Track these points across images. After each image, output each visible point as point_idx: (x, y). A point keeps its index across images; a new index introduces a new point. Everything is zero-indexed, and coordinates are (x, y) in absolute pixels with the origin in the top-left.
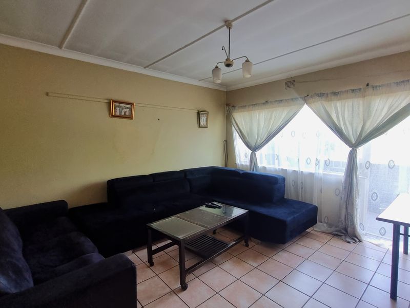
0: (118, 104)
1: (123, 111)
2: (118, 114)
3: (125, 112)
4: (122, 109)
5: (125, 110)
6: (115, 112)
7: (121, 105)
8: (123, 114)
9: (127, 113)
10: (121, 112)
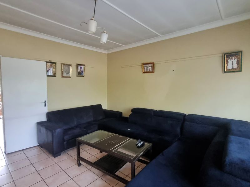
0: (145, 65)
1: (148, 69)
2: (146, 71)
3: (149, 69)
4: (148, 68)
5: (149, 68)
6: (144, 70)
7: (147, 65)
8: (148, 70)
9: (151, 70)
10: (147, 69)
